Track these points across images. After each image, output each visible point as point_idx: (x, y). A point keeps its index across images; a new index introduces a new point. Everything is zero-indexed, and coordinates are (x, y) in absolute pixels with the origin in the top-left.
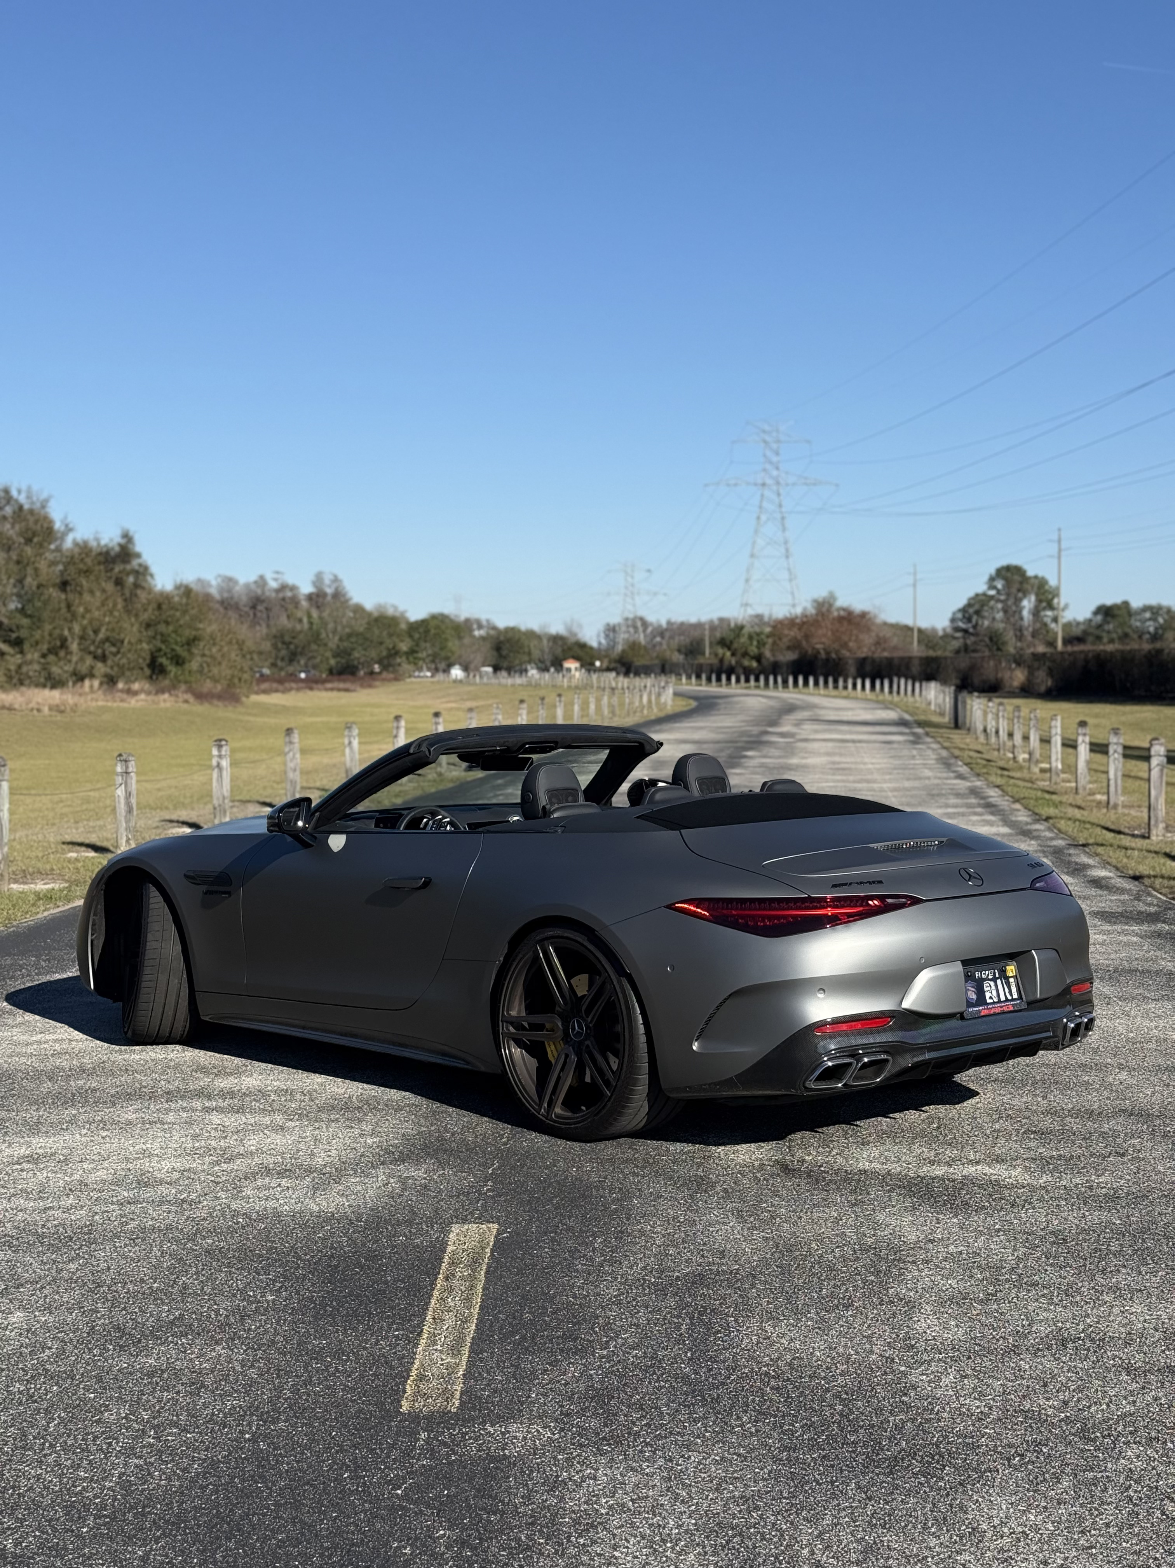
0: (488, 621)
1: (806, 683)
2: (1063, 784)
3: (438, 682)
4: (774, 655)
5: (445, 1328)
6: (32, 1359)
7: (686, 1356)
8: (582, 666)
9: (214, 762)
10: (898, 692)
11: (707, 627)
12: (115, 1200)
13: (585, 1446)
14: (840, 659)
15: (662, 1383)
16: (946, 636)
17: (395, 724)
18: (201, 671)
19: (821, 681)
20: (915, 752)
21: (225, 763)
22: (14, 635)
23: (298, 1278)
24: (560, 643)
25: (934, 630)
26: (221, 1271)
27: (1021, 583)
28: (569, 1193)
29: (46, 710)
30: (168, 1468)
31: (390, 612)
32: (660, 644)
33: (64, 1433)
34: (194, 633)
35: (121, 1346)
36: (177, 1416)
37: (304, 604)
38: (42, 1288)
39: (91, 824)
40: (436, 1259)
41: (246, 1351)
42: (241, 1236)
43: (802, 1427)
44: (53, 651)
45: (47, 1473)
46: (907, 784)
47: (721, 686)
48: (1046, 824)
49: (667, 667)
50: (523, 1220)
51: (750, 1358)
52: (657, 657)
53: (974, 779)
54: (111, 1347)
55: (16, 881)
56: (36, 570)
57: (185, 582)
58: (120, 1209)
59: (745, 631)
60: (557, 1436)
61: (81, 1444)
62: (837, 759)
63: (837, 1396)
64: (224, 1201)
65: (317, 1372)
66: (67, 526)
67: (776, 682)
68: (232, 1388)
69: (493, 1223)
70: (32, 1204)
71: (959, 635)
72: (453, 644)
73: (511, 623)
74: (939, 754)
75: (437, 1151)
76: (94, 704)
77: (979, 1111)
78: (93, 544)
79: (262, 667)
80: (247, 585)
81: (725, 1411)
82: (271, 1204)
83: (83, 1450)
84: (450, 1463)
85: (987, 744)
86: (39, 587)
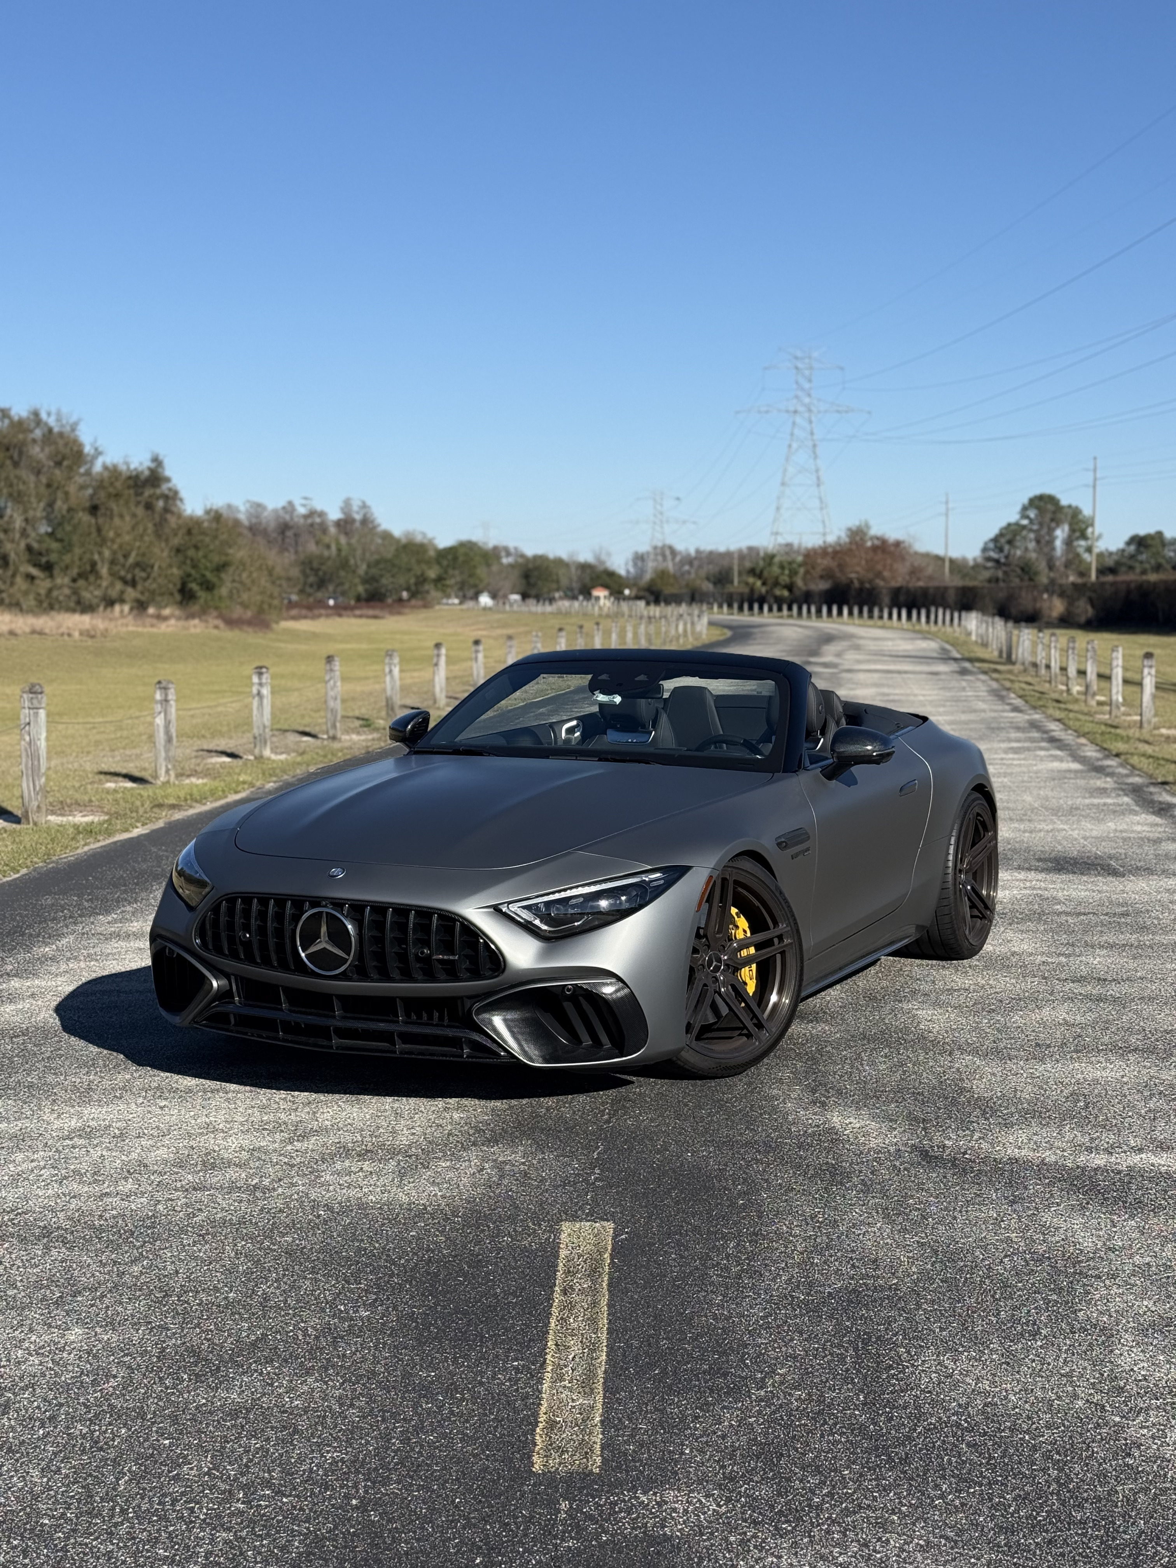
0: (516, 549)
1: (840, 613)
2: (1123, 718)
3: (468, 610)
4: (806, 584)
5: (571, 1357)
6: (95, 1391)
7: (858, 1399)
8: (611, 594)
9: (255, 690)
10: (936, 622)
11: (736, 556)
12: (179, 1185)
13: (759, 1523)
14: (873, 589)
15: (837, 1437)
16: (976, 566)
17: (436, 652)
18: (231, 596)
19: (856, 610)
20: (964, 684)
21: (265, 691)
22: (44, 560)
23: (393, 1288)
24: (588, 571)
25: (964, 560)
26: (305, 1278)
27: (1054, 512)
28: (688, 1184)
29: (76, 634)
30: (263, 1546)
31: (419, 538)
32: (689, 572)
33: (138, 1493)
34: (223, 558)
35: (197, 1375)
36: (269, 1472)
37: (333, 530)
38: (103, 1296)
39: (128, 752)
40: (549, 1267)
41: (343, 1384)
42: (323, 1233)
43: (1015, 1499)
44: (82, 575)
45: (120, 1548)
46: (964, 717)
47: (752, 615)
48: (1117, 759)
49: (697, 597)
50: (642, 1217)
51: (933, 1403)
52: (687, 585)
53: (1032, 712)
54: (185, 1376)
55: (53, 813)
56: (67, 493)
57: (215, 507)
58: (186, 1197)
59: (777, 560)
60: (724, 1509)
61: (157, 1509)
62: (886, 690)
63: (1047, 1456)
64: (301, 1188)
65: (429, 1414)
66: (96, 449)
67: (809, 611)
68: (331, 1434)
69: (608, 1220)
70: (86, 1189)
71: (990, 564)
72: (481, 571)
73: (540, 552)
74: (989, 686)
75: (533, 1129)
76: (124, 629)
77: (1126, 1087)
78: (123, 468)
79: (290, 593)
80: (275, 511)
81: (918, 1476)
82: (352, 1193)
83: (160, 1518)
84: (602, 1545)
85: (1037, 676)
86: (70, 510)
